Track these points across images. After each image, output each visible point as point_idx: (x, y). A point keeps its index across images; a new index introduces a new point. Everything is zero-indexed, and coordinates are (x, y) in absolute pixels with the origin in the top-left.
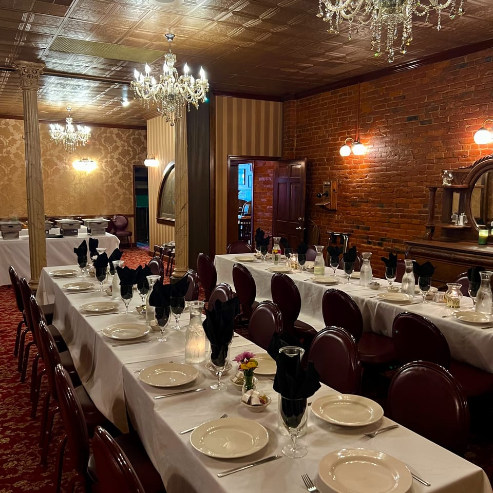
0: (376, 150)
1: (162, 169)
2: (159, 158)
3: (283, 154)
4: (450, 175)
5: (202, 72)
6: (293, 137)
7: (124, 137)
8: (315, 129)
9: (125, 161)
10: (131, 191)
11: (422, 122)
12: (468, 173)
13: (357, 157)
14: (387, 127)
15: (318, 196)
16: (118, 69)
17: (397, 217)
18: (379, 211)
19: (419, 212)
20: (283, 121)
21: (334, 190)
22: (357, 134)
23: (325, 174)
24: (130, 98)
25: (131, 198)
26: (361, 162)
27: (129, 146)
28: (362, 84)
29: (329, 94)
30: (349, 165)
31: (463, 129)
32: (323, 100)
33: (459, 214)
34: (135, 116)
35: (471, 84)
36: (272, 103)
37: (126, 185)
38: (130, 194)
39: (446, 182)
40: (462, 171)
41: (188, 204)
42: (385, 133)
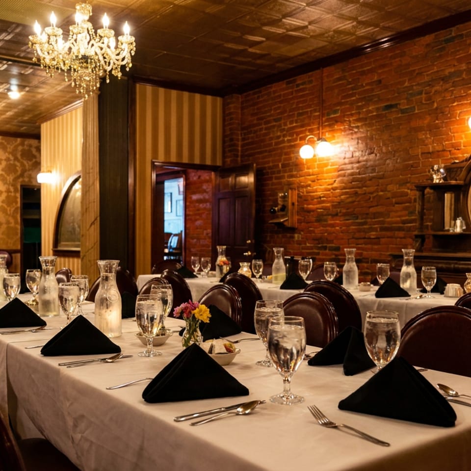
0: (347, 149)
1: (61, 186)
2: (56, 170)
3: (224, 162)
4: (442, 170)
5: (127, 28)
6: (238, 140)
7: (10, 148)
8: (266, 129)
9: (10, 178)
10: (17, 219)
11: (403, 111)
12: (464, 167)
13: (321, 160)
14: (358, 120)
15: (272, 212)
16: (9, 37)
17: (375, 230)
18: (353, 224)
19: (404, 222)
20: (224, 120)
21: (293, 204)
22: (321, 131)
23: (280, 183)
24: (21, 87)
25: (17, 229)
26: (326, 165)
27: (16, 159)
28: (325, 70)
29: (283, 85)
30: (310, 171)
31: (453, 116)
32: (275, 92)
33: (455, 220)
34: (26, 118)
35: (460, 61)
36: (209, 98)
37: (11, 210)
38: (16, 223)
39: (436, 179)
40: (454, 166)
41: (98, 219)
42: (357, 127)
